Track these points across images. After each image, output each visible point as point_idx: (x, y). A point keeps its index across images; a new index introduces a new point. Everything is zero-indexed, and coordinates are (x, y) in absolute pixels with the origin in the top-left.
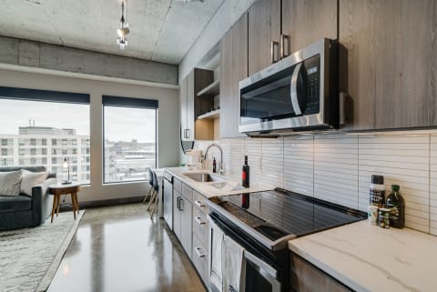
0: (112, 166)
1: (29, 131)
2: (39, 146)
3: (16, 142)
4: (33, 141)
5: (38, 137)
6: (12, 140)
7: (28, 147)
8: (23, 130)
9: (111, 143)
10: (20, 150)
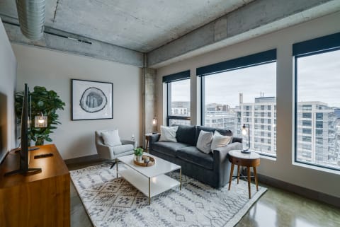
0: (330, 132)
1: (261, 100)
2: (266, 111)
3: (253, 108)
4: (263, 107)
5: (266, 104)
6: (251, 107)
7: (260, 111)
8: (257, 100)
9: (332, 108)
10: (255, 113)
